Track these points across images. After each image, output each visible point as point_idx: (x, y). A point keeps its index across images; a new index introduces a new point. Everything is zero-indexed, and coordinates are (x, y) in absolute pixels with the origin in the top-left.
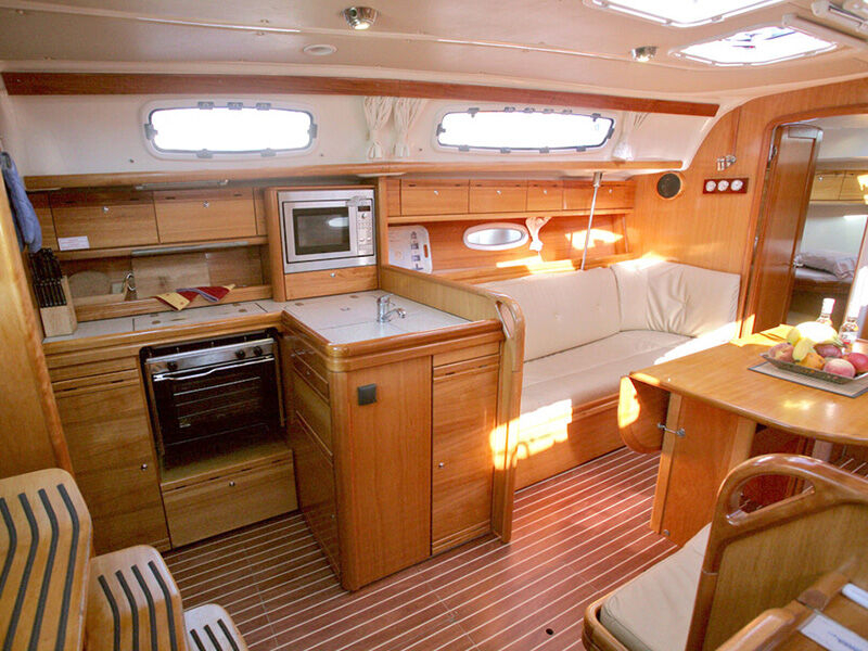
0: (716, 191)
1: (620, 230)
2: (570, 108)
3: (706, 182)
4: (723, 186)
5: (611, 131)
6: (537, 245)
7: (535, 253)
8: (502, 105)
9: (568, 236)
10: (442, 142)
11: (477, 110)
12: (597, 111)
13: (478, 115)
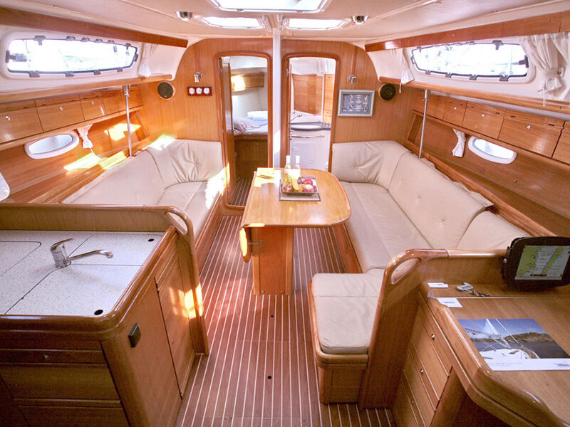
0: (196, 94)
1: (136, 121)
2: (114, 40)
3: (188, 88)
4: (199, 91)
5: (136, 56)
6: (88, 144)
7: (88, 151)
8: (65, 35)
9: (106, 132)
10: (11, 69)
11: (43, 37)
12: (129, 42)
13: (44, 42)
